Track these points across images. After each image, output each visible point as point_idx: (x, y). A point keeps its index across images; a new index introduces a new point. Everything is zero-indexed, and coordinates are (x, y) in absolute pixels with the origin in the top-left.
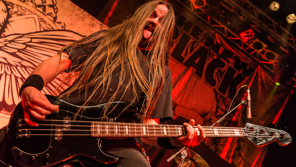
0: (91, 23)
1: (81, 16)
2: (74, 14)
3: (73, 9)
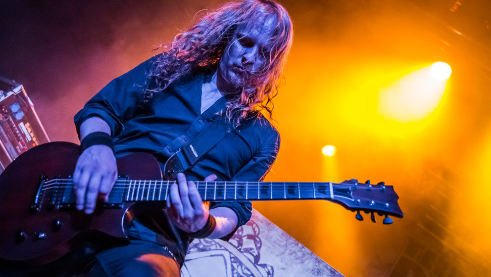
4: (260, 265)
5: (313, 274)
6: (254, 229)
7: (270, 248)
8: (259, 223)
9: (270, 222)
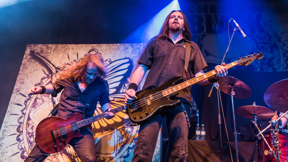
0: (125, 48)
1: (116, 48)
2: (112, 50)
3: (109, 47)
4: (105, 61)
5: (125, 50)
6: (95, 51)
7: (105, 53)
8: (96, 48)
9: (99, 45)
